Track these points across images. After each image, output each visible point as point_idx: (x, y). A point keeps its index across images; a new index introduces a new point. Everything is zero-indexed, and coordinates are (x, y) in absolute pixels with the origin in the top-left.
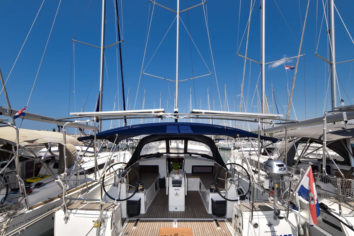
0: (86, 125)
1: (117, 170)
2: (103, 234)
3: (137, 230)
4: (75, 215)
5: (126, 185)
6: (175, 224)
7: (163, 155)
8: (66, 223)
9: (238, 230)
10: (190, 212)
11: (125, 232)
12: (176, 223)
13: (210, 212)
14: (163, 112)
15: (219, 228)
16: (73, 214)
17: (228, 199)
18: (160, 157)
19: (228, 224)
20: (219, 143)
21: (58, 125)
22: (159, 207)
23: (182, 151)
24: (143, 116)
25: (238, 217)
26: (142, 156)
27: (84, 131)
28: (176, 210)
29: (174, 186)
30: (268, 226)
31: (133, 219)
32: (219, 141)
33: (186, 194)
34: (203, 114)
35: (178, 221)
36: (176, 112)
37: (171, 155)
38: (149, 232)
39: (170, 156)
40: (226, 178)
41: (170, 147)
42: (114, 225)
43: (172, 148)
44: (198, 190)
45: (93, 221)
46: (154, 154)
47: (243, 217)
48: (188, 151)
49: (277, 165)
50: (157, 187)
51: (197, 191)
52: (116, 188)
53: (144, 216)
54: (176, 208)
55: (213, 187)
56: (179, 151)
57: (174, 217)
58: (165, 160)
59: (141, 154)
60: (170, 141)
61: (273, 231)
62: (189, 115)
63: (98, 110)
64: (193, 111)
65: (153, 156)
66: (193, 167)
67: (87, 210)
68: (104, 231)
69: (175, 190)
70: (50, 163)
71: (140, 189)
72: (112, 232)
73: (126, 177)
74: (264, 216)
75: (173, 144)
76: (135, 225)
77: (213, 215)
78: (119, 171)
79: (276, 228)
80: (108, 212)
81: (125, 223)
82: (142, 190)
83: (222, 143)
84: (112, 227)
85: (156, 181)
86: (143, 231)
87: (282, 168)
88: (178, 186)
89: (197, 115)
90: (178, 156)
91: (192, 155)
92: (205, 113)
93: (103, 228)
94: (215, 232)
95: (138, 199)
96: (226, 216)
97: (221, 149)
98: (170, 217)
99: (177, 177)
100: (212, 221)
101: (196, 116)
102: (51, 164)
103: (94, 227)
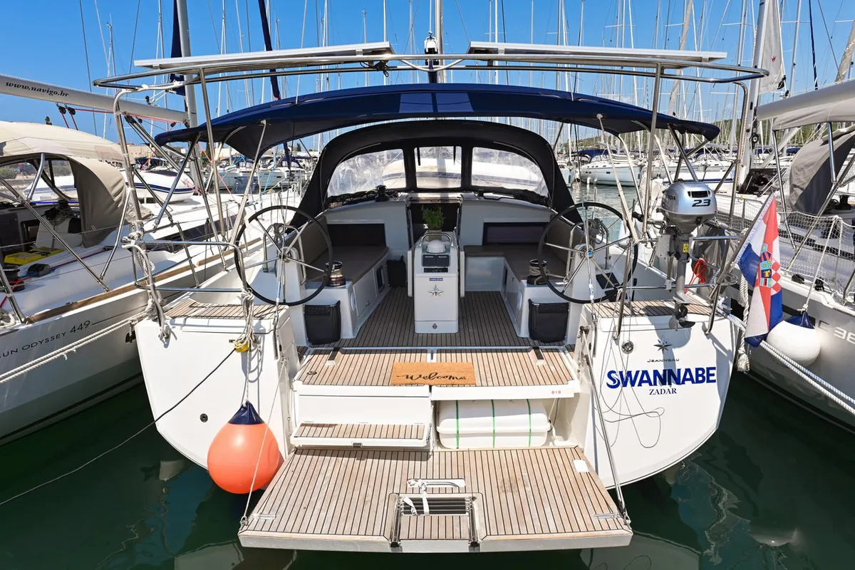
0: (146, 103)
1: (270, 228)
2: (258, 367)
3: (335, 369)
4: (185, 328)
5: (298, 265)
6: (432, 358)
7: (396, 196)
8: (166, 346)
9: (585, 359)
10: (472, 334)
11: (308, 371)
12: (435, 355)
13: (524, 332)
14: (389, 50)
15: (541, 363)
16: (179, 327)
17: (573, 297)
18: (386, 199)
19: (567, 358)
20: (590, 165)
21: (59, 104)
22: (391, 324)
23: (456, 184)
24: (327, 67)
25: (587, 332)
26: (334, 199)
27: (143, 125)
28: (434, 331)
29: (426, 271)
30: (658, 348)
31: (323, 348)
32: (594, 160)
33: (463, 294)
34: (499, 55)
35: (440, 351)
36: (431, 51)
37: (421, 195)
38: (367, 371)
39: (418, 199)
40: (571, 244)
41: (418, 169)
42: (281, 350)
43: (423, 175)
44: (500, 289)
45: (231, 341)
46: (370, 192)
47: (598, 330)
48: (474, 183)
49: (689, 193)
50: (383, 282)
51: (496, 292)
52: (272, 275)
53: (352, 343)
54: (435, 327)
55: (535, 271)
56: (447, 183)
57: (429, 343)
58: (403, 209)
59: (330, 194)
60: (416, 150)
61: (670, 360)
62: (464, 59)
63: (176, 53)
64: (472, 46)
65: (365, 196)
66: (487, 226)
67: (211, 317)
68: (260, 361)
69: (431, 279)
70: (59, 220)
71: (336, 278)
72: (278, 363)
73: (296, 246)
74: (653, 327)
75: (427, 161)
76: (332, 358)
77: (530, 340)
78: (276, 232)
79: (677, 352)
80: (262, 321)
81: (305, 356)
82: (342, 282)
83: (600, 165)
84: (276, 355)
85: (377, 265)
86: (352, 369)
87: (700, 201)
88: (439, 271)
89: (487, 59)
90: (442, 199)
91: (485, 194)
92: (507, 51)
93: (257, 355)
94: (531, 370)
95: (332, 304)
96: (564, 342)
97: (598, 184)
98: (420, 343)
99: (436, 247)
100: (527, 351)
101: (485, 63)
102: (63, 220)
103: (235, 349)
